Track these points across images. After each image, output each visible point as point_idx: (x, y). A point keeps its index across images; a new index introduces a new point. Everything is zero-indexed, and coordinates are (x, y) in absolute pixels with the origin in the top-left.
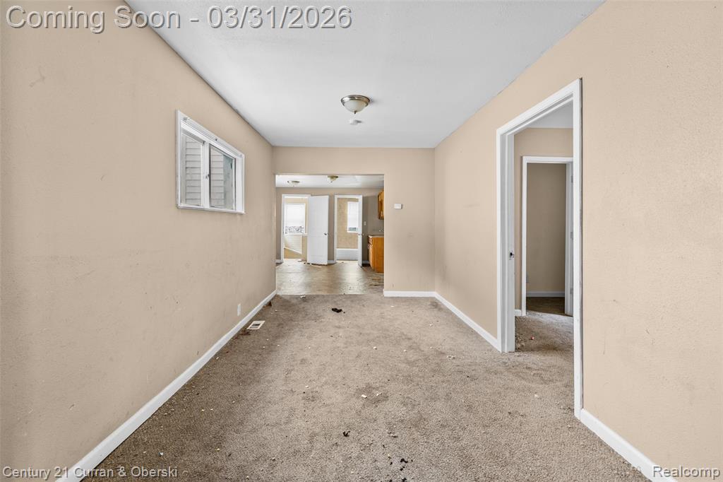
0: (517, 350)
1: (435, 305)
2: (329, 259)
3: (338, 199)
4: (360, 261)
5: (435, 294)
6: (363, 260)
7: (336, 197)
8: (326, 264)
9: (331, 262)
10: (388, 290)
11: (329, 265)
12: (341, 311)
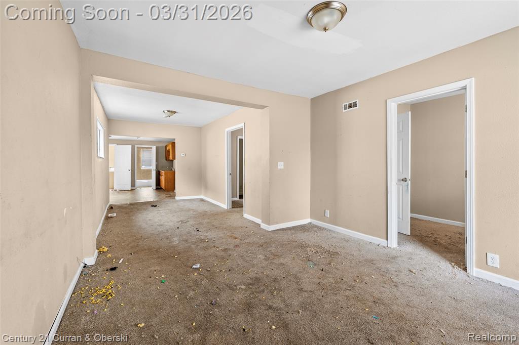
0: (232, 208)
1: (202, 200)
2: (132, 187)
3: (137, 147)
4: (154, 187)
5: (202, 197)
6: (156, 185)
7: (136, 146)
8: (130, 189)
9: (133, 188)
10: (178, 196)
11: (131, 190)
12: (156, 206)
